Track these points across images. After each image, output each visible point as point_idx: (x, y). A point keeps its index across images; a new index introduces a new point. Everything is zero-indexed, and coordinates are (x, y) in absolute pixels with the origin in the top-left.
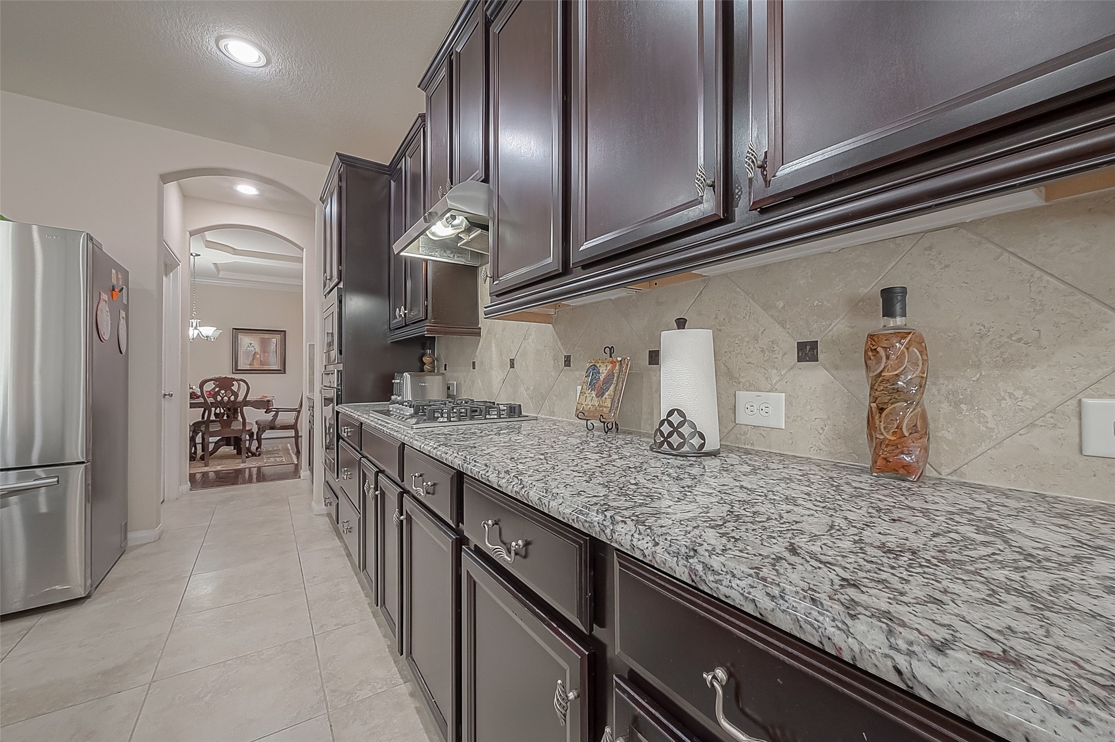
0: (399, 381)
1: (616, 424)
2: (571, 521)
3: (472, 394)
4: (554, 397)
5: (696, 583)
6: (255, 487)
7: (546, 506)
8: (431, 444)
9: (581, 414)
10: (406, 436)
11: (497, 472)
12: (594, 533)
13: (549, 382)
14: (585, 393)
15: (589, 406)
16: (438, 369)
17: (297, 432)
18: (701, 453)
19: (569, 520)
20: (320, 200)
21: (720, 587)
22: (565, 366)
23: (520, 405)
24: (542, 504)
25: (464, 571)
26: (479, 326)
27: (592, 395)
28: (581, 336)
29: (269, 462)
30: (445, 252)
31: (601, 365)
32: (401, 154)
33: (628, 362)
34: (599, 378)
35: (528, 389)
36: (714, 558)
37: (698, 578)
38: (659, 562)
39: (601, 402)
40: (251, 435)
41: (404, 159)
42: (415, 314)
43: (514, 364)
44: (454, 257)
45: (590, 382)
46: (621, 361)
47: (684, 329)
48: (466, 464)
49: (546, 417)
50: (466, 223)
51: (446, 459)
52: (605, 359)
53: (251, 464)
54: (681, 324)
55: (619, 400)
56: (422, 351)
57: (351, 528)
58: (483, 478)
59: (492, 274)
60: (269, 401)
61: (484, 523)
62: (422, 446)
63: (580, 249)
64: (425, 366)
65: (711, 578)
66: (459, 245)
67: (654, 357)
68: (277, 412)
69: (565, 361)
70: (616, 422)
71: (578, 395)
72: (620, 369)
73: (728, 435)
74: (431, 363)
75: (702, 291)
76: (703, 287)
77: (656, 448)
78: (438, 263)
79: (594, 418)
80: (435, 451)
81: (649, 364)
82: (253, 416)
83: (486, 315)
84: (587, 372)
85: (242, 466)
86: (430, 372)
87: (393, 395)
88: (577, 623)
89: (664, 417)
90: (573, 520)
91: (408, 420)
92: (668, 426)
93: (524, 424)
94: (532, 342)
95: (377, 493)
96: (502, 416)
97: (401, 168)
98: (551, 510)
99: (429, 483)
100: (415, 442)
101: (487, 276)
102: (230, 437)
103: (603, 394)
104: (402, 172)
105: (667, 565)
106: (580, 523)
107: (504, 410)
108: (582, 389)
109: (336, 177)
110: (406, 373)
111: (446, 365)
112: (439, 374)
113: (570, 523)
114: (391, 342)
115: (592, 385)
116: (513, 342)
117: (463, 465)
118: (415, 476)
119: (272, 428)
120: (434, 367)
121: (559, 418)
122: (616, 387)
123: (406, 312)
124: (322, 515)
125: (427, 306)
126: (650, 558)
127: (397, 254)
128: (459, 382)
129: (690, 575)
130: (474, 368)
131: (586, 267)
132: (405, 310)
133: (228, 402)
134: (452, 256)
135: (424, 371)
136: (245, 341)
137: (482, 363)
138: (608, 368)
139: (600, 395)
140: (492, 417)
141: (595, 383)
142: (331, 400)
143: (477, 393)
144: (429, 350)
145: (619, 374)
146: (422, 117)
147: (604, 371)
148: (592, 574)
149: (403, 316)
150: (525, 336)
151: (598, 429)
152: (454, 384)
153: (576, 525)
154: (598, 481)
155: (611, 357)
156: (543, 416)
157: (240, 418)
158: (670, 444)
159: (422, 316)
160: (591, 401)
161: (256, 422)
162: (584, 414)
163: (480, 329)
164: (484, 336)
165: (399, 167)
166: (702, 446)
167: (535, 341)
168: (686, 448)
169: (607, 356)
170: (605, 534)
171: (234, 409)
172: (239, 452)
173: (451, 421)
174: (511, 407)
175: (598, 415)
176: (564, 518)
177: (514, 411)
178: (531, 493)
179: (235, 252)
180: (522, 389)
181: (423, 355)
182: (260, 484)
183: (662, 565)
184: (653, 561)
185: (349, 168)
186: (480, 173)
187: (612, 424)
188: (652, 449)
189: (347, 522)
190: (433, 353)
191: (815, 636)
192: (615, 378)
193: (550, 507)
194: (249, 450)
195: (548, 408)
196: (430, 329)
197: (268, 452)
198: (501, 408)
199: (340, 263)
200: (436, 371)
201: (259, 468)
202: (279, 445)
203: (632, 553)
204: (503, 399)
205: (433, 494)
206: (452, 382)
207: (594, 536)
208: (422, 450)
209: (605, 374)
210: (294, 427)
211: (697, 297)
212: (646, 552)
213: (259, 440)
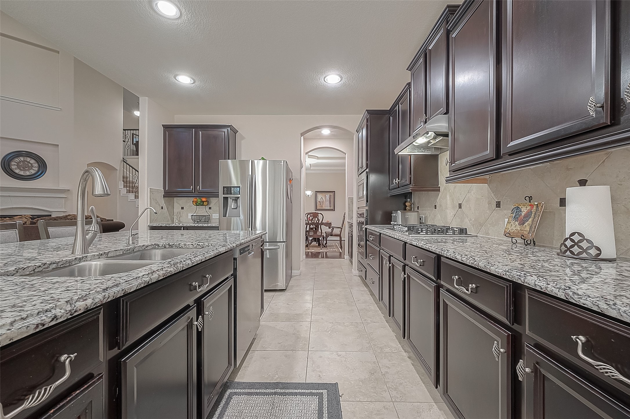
0: (395, 215)
1: (534, 242)
2: (502, 275)
3: (434, 222)
4: (489, 225)
5: (568, 299)
6: (325, 260)
7: (488, 269)
8: (422, 243)
9: (508, 234)
10: (407, 239)
11: (460, 255)
12: (514, 280)
13: (485, 216)
14: (511, 223)
15: (513, 230)
16: (414, 209)
17: (341, 238)
18: (597, 259)
19: (501, 274)
20: (356, 131)
21: (581, 300)
22: (496, 207)
23: (466, 228)
24: (486, 268)
25: (442, 300)
26: (439, 186)
27: (516, 224)
28: (508, 191)
29: (331, 251)
30: (420, 149)
31: (522, 206)
32: (397, 103)
33: (543, 205)
34: (521, 214)
35: (471, 220)
36: (580, 291)
37: (569, 297)
38: (549, 291)
39: (522, 228)
40: (324, 238)
41: (398, 106)
42: (403, 182)
43: (461, 206)
44: (425, 151)
45: (514, 217)
46: (537, 204)
47: (585, 186)
48: (443, 252)
49: (483, 236)
50: (434, 134)
51: (432, 249)
52: (525, 203)
53: (324, 250)
54: (583, 183)
55: (535, 227)
56: (405, 200)
57: (374, 282)
58: (453, 257)
59: (451, 161)
60: (330, 223)
61: (454, 277)
62: (418, 243)
63: (508, 146)
64: (407, 207)
65: (577, 297)
66: (429, 145)
67: (563, 202)
68: (333, 228)
69: (496, 205)
70: (533, 239)
71: (506, 224)
72: (536, 209)
73: (627, 252)
74: (410, 206)
75: (604, 161)
76: (606, 157)
77: (562, 254)
78: (417, 155)
79: (518, 236)
80: (425, 246)
81: (560, 206)
82: (325, 229)
83: (446, 182)
84: (512, 211)
85: (321, 251)
86: (410, 210)
87: (392, 221)
88: (505, 320)
89: (567, 236)
90: (503, 275)
91: (405, 233)
92: (570, 241)
93: (469, 239)
94: (474, 194)
95: (390, 265)
96: (455, 234)
97: (396, 110)
98: (491, 270)
99: (421, 260)
100: (413, 242)
101: (448, 162)
102: (316, 238)
103: (523, 224)
104: (397, 112)
105: (553, 292)
106: (507, 275)
107: (456, 231)
108: (509, 220)
109: (365, 120)
110: (399, 211)
111: (418, 207)
112: (414, 211)
113: (502, 276)
114: (390, 196)
115: (516, 218)
116: (461, 194)
117: (441, 252)
118: (413, 257)
119: (331, 235)
120: (411, 208)
121: (492, 236)
122: (533, 219)
123: (399, 181)
124: (357, 276)
125: (411, 178)
126: (544, 289)
127: (396, 154)
128: (426, 215)
129: (565, 296)
130: (435, 208)
131: (511, 154)
132: (398, 180)
133: (316, 223)
134: (424, 151)
135: (406, 210)
136: (320, 196)
137: (441, 206)
138: (528, 209)
139: (522, 223)
140: (449, 234)
141: (518, 217)
142: (363, 223)
143: (438, 221)
144: (409, 199)
145: (536, 212)
146: (409, 84)
147: (524, 210)
148: (514, 300)
149: (397, 183)
150: (469, 191)
151: (520, 243)
152: (423, 217)
153: (505, 277)
154: (518, 263)
155: (530, 202)
156: (481, 235)
157: (320, 230)
158: (572, 252)
159: (408, 182)
160: (515, 227)
161: (325, 232)
162: (510, 234)
163: (440, 188)
164: (442, 191)
165: (395, 109)
166: (599, 255)
167: (476, 193)
168: (584, 255)
169: (528, 201)
170: (521, 280)
171: (317, 226)
172: (319, 245)
173: (427, 234)
174: (460, 229)
175: (520, 235)
176: (498, 274)
177: (462, 231)
178: (480, 264)
179: (318, 158)
180: (467, 220)
181: (406, 202)
182: (326, 259)
183: (551, 292)
184: (546, 290)
185: (371, 115)
186: (443, 109)
187: (531, 240)
188: (558, 254)
189: (371, 279)
190: (411, 200)
191: (628, 318)
192: (533, 214)
193: (491, 269)
194: (323, 245)
195: (484, 231)
196: (412, 189)
197: (329, 246)
198: (455, 230)
199: (367, 160)
200: (412, 210)
201: (326, 252)
202: (333, 243)
203: (535, 287)
204: (455, 224)
205: (423, 266)
206: (422, 216)
207: (515, 281)
208: (417, 246)
209: (525, 212)
210: (339, 235)
211: (601, 164)
212: (542, 287)
213: (326, 240)
